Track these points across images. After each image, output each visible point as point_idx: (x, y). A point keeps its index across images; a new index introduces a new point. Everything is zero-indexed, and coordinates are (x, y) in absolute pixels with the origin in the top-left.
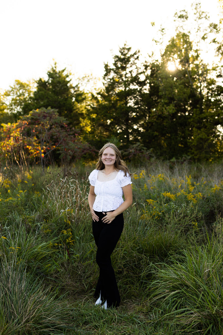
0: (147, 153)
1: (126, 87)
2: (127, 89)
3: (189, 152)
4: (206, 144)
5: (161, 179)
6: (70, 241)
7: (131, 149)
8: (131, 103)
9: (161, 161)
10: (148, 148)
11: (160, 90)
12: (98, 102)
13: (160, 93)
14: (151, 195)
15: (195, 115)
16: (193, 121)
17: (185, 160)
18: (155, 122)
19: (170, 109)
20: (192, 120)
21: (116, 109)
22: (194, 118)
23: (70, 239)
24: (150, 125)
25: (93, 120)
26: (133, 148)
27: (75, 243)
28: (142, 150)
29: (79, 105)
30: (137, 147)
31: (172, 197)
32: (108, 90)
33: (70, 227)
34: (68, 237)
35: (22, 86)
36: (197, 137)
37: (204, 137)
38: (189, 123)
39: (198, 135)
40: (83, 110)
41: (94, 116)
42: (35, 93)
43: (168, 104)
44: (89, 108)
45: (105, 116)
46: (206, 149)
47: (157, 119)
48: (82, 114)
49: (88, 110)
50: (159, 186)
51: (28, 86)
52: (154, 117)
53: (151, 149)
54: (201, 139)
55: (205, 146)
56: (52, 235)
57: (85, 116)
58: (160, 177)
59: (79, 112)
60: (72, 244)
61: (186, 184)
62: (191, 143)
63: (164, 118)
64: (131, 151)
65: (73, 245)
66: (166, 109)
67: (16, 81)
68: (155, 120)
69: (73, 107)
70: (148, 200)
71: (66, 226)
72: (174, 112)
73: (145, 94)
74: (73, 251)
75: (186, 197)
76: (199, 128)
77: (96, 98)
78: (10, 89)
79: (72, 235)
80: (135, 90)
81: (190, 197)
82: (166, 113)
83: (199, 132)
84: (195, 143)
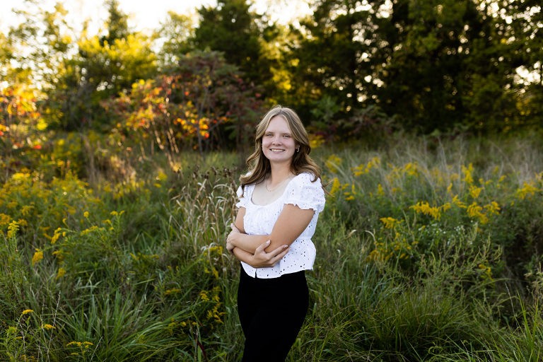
0: (388, 123)
1: (349, 9)
2: (352, 11)
3: (464, 118)
4: (498, 101)
5: (411, 173)
6: (216, 316)
7: (357, 116)
8: (359, 37)
9: (414, 135)
10: (390, 114)
11: (410, 9)
12: (301, 37)
13: (411, 16)
14: (392, 206)
15: (475, 51)
16: (472, 62)
17: (458, 133)
18: (403, 67)
19: (429, 43)
20: (470, 59)
21: (333, 49)
22: (474, 56)
23: (215, 311)
24: (393, 73)
25: (293, 69)
26: (361, 115)
27: (225, 318)
28: (379, 119)
29: (270, 46)
30: (369, 112)
31: (435, 211)
32: (317, 16)
33: (218, 283)
34: (212, 306)
35: (177, 19)
36: (481, 90)
37: (493, 90)
38: (466, 66)
39: (483, 86)
40: (276, 54)
41: (295, 63)
42: (197, 31)
43: (425, 34)
44: (286, 49)
45: (314, 61)
46: (497, 111)
47: (406, 62)
48: (275, 61)
49: (284, 54)
50: (408, 188)
51: (187, 19)
52: (401, 59)
53: (395, 116)
54: (488, 93)
55: (495, 106)
56: (179, 301)
57: (281, 63)
58: (410, 168)
59: (269, 58)
60: (220, 321)
61: (462, 182)
62: (469, 101)
63: (419, 60)
64: (356, 119)
65: (221, 324)
66: (421, 43)
67: (169, 13)
68: (402, 63)
69: (259, 50)
70: (384, 220)
71: (210, 281)
72: (435, 47)
73: (383, 19)
74: (219, 340)
75: (463, 211)
76: (484, 75)
77: (297, 32)
78: (160, 27)
79: (220, 301)
80: (366, 13)
81: (474, 210)
82: (421, 51)
83: (484, 80)
84: (476, 101)
